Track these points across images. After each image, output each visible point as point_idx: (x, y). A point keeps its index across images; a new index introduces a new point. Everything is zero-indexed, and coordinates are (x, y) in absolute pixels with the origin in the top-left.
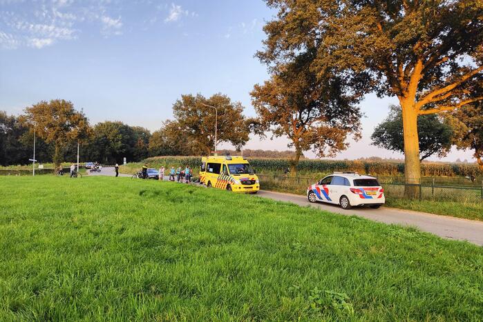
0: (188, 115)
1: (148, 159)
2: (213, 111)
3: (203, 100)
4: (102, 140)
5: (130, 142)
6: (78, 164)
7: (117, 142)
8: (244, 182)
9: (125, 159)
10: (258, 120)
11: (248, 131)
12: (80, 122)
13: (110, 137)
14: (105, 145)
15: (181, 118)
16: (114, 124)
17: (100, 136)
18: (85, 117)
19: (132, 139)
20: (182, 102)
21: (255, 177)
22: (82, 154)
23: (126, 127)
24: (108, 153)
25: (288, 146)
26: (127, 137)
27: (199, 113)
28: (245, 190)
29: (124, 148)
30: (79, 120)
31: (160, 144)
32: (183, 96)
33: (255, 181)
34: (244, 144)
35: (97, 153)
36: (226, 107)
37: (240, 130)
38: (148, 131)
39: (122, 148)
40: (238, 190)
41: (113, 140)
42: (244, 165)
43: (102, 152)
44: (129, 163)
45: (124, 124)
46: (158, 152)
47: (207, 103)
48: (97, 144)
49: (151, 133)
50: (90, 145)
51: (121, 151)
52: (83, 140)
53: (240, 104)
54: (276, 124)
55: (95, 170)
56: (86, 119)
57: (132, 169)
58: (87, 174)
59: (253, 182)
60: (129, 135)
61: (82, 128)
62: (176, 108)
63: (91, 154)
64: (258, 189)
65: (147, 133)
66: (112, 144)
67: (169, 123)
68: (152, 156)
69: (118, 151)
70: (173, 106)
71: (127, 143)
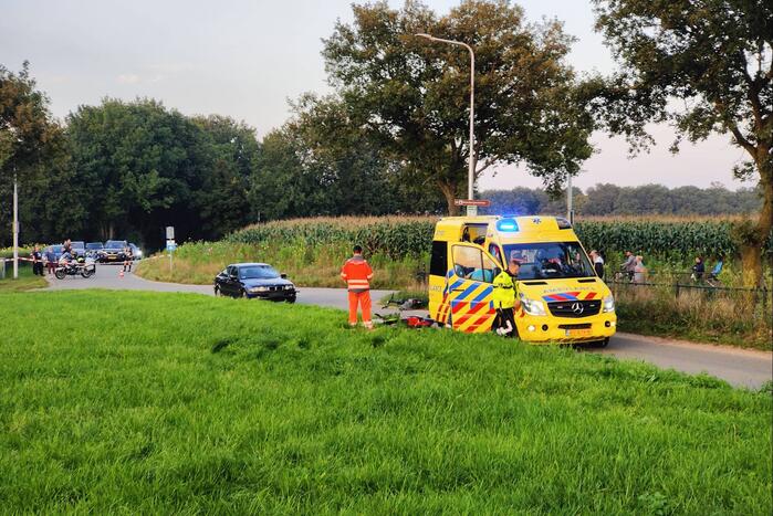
0: (375, 75)
1: (251, 227)
2: (459, 58)
3: (425, 22)
4: (96, 168)
5: (190, 171)
6: (16, 249)
7: (146, 170)
8: (559, 307)
9: (170, 232)
10: (619, 82)
11: (588, 123)
12: (20, 109)
13: (122, 154)
14: (105, 185)
15: (352, 87)
16: (133, 110)
17: (87, 153)
18: (35, 90)
19: (193, 160)
20: (355, 29)
21: (600, 289)
22: (30, 217)
23: (175, 121)
24: (116, 211)
25: (737, 173)
26: (178, 154)
27: (415, 65)
28: (562, 334)
29: (169, 194)
30: (17, 102)
31: (289, 177)
32: (357, 10)
33: (598, 303)
34: (573, 169)
35: (79, 211)
36: (508, 40)
37: (556, 121)
38: (250, 132)
39: (160, 193)
40: (540, 335)
41: (132, 166)
42: (564, 246)
43: (95, 208)
44: (187, 246)
45: (168, 109)
46: (283, 204)
47: (441, 30)
48: (78, 180)
49: (260, 139)
50: (54, 186)
51: (157, 202)
52: (29, 170)
53: (557, 27)
54: (688, 93)
55: (73, 271)
56: (37, 97)
57: (195, 265)
58: (47, 284)
59: (592, 307)
60: (185, 146)
61: (28, 127)
62: (335, 52)
63: (57, 215)
64: (611, 331)
65: (245, 135)
66: (129, 180)
67: (311, 105)
68: (264, 220)
69: (148, 205)
70: (323, 47)
71: (180, 174)
